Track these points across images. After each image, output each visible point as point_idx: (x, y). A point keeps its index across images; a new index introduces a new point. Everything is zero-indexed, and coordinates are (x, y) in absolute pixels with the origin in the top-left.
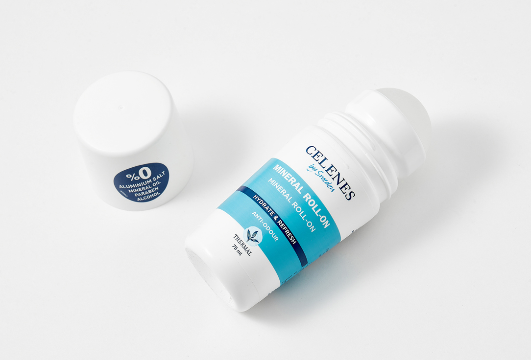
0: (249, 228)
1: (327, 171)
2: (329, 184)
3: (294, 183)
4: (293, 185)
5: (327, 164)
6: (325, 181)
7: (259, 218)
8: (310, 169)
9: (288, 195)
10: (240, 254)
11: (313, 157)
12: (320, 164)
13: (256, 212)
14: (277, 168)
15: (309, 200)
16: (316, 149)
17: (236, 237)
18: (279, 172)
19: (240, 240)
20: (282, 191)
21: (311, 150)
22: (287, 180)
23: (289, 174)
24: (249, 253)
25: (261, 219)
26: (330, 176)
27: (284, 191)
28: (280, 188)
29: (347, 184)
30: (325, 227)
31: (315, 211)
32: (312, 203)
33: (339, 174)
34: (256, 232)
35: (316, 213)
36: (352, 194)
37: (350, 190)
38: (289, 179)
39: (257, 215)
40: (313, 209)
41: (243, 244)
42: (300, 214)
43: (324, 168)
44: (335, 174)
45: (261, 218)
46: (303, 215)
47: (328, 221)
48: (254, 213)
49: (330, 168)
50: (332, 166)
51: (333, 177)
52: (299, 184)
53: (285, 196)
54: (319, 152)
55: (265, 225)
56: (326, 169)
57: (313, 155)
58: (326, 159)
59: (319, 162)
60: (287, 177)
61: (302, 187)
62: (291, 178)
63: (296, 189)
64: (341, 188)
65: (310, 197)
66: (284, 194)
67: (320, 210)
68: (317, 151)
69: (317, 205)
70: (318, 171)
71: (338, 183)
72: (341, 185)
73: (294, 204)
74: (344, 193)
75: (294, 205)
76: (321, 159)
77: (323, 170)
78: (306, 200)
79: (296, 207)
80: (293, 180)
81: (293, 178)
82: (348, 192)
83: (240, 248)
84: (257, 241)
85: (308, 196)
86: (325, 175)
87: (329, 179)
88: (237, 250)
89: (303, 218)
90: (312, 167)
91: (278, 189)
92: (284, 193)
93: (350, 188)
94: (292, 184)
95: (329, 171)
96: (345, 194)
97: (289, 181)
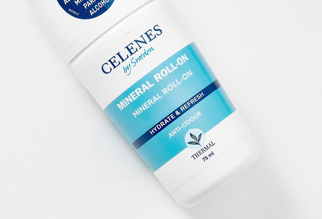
0: (187, 142)
1: (132, 54)
2: (145, 53)
3: (142, 91)
4: (144, 91)
5: (125, 53)
6: (143, 57)
7: (176, 131)
8: (128, 71)
9: (154, 97)
10: (212, 154)
11: (115, 67)
12: (123, 60)
13: (170, 134)
14: (121, 106)
15: (161, 76)
16: (106, 63)
17: (195, 157)
18: (127, 105)
19: (198, 153)
20: (150, 103)
21: (107, 68)
22: (137, 97)
23: (131, 95)
24: (212, 144)
25: (178, 129)
26: (137, 50)
27: (150, 101)
28: (145, 106)
29: (146, 33)
30: (188, 60)
31: (172, 70)
32: (164, 73)
33: (136, 41)
34: (191, 135)
35: (174, 68)
36: (156, 28)
37: (153, 29)
38: (136, 95)
39: (172, 132)
40: (170, 72)
41: (202, 150)
42: (175, 86)
43: (128, 57)
44: (135, 46)
45: (176, 129)
46: (176, 83)
47: (182, 57)
48: (171, 135)
49: (129, 50)
50: (127, 47)
51: (138, 48)
52: (143, 85)
53: (155, 101)
54: (110, 61)
55: (184, 125)
56: (129, 54)
57: (113, 67)
58: (118, 54)
59: (121, 61)
60: (134, 97)
61: (147, 82)
62: (135, 93)
63: (148, 88)
64: (151, 40)
65: (158, 74)
66: (153, 101)
67: (171, 64)
68: (109, 63)
69: (167, 67)
70: (131, 64)
71: (145, 42)
72: (147, 40)
73: (164, 92)
74: (155, 37)
75: (166, 92)
76: (118, 59)
77: (130, 57)
78: (161, 78)
79: (168, 90)
80: (138, 91)
81: (136, 91)
82: (154, 33)
83: (207, 153)
84: (200, 135)
85: (157, 76)
86: (136, 56)
87: (140, 52)
88: (208, 157)
89: (179, 84)
90: (126, 69)
91: (147, 108)
92: (151, 102)
93: (150, 30)
94: (142, 93)
95: (132, 51)
96: (156, 35)
97: (139, 95)
